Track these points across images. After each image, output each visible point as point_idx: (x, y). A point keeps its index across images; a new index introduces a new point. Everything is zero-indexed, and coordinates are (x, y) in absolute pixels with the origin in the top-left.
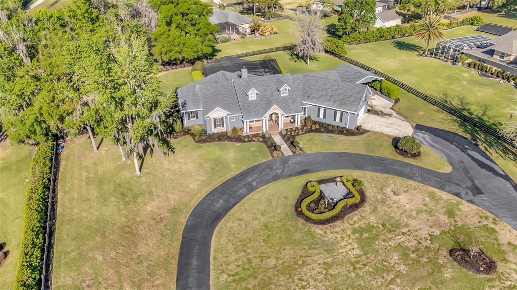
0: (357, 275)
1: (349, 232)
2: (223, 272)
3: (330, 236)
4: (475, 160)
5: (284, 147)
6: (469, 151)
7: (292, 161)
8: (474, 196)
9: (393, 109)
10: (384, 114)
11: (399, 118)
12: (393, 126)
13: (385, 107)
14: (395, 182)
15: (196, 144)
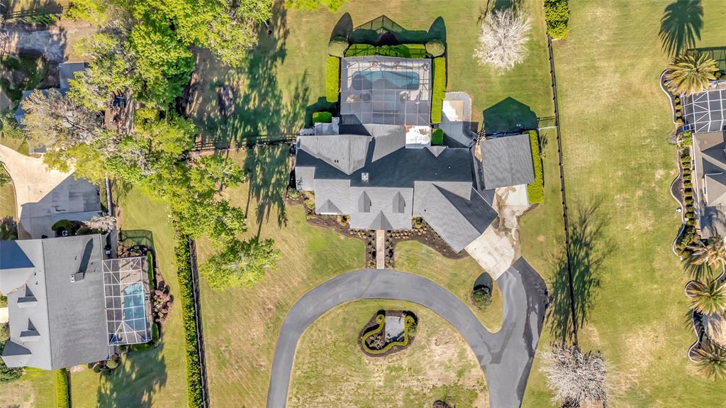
0: (373, 398)
1: (384, 368)
2: (299, 369)
3: (371, 367)
4: (527, 326)
5: (381, 255)
6: (533, 313)
7: (380, 278)
8: (491, 363)
9: (518, 221)
10: (502, 228)
11: (512, 240)
12: (495, 254)
13: (513, 213)
14: (445, 330)
15: (306, 223)
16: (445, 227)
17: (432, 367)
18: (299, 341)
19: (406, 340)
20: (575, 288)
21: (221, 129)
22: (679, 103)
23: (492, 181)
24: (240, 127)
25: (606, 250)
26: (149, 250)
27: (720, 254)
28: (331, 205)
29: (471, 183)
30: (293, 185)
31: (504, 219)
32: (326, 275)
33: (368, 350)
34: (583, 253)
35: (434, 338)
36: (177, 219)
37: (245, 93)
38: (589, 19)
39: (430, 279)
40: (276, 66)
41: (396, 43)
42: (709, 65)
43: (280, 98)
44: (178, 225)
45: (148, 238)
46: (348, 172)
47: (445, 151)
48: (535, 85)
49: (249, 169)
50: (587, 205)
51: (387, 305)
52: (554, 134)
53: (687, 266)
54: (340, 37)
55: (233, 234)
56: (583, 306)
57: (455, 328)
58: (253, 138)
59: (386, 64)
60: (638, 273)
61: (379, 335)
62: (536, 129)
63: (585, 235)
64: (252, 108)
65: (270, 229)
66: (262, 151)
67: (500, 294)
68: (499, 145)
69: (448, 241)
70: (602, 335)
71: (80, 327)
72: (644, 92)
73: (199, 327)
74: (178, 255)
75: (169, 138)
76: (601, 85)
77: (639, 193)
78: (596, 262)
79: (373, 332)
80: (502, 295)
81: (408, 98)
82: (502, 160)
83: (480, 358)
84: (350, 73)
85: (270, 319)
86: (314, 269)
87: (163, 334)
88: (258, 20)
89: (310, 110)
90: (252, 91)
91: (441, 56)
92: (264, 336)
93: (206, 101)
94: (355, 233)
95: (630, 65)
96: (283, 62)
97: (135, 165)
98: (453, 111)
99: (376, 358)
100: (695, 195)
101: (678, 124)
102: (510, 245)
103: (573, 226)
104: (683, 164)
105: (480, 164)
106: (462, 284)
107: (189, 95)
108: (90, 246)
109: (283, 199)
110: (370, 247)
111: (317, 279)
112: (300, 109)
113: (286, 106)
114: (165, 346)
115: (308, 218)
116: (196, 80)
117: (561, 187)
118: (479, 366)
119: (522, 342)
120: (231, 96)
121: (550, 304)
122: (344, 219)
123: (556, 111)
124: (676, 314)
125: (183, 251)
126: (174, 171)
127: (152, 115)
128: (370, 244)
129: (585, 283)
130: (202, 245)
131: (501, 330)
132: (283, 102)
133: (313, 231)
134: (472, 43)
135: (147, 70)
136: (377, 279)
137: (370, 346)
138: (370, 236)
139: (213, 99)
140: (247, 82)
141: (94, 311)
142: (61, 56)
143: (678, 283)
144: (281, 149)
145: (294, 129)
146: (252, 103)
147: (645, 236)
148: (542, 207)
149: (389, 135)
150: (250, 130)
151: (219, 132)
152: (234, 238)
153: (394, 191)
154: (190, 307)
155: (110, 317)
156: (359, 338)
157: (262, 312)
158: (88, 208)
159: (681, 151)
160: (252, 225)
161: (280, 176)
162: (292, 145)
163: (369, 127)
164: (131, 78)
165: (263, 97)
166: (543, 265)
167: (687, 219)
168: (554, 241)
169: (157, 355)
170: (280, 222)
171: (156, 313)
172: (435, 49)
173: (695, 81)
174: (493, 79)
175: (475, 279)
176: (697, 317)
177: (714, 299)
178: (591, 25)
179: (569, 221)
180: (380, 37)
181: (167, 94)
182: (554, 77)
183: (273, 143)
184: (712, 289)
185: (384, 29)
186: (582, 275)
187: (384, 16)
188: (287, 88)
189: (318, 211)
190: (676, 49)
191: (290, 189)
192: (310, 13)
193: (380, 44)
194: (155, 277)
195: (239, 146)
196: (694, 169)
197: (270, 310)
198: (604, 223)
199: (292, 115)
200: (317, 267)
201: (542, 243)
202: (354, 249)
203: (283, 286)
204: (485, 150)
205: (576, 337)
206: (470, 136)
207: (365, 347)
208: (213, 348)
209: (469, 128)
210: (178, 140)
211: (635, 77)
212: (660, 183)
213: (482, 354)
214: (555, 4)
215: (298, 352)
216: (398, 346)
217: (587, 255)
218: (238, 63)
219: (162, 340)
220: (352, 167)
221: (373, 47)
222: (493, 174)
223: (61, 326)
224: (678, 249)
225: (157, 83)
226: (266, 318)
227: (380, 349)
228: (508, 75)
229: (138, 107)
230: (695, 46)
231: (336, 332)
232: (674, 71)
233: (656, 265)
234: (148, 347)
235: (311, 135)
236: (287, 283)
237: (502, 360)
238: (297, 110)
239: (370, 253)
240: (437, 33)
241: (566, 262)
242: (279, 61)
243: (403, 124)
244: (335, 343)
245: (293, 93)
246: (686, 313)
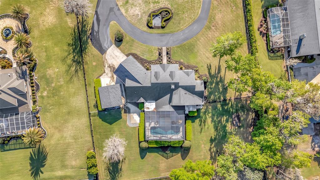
1: (161, 3)
3: (167, 3)
4: (99, 25)
5: (164, 53)
6: (96, 31)
7: (164, 43)
8: (114, 7)
9: (104, 71)
10: (111, 68)
11: (107, 62)
12: (114, 56)
13: (107, 75)
14: (135, 21)
15: (198, 66)
16: (136, 66)
17: (140, 4)
18: (200, 13)
19: (151, 16)
20: (79, 42)
21: (239, 107)
22: (38, 124)
23: (117, 87)
24: (230, 108)
25: (66, 59)
26: (270, 51)
27: (18, 58)
28: (188, 74)
29: (126, 86)
30: (205, 83)
31: (111, 72)
32: (189, 43)
33: (169, 10)
34: (76, 57)
35: (139, 17)
36: (257, 65)
37: (228, 124)
38: (78, 160)
39: (142, 43)
40: (214, 135)
41: (161, 147)
42: (26, 140)
43: (212, 121)
44: (257, 63)
45: (270, 56)
46: (180, 89)
47: (138, 100)
48: (100, 131)
49: (225, 89)
50: (75, 79)
51: (161, 31)
52: (91, 109)
53: (32, 54)
54: (186, 149)
55: (232, 58)
56: (75, 34)
57: (130, 22)
58: (224, 103)
59: (165, 138)
60: (52, 50)
61: (164, 17)
62: (99, 111)
63: (75, 66)
64: (224, 117)
65: (215, 62)
66: (219, 98)
67: (111, 38)
68: (114, 104)
69: (135, 60)
70: (66, 22)
71: (301, 14)
72: (53, 129)
73: (246, 17)
74: (256, 49)
75: (262, 100)
76: (71, 132)
77: (53, 85)
78: (70, 54)
79: (166, 18)
80: (110, 38)
81: (155, 123)
82: (113, 97)
83: (119, 9)
84: (181, 133)
85: (213, 22)
86: (194, 46)
87: (262, 12)
88: (224, 156)
89: (198, 116)
90: (225, 124)
91: (141, 142)
92: (216, 14)
93: (245, 119)
94: (176, 62)
95: (60, 140)
96: (211, 137)
97: (278, 87)
98: (135, 119)
99: (165, 7)
100: (29, 84)
101: (38, 115)
102: (107, 60)
103: (81, 69)
104: (35, 98)
105: (122, 95)
106: (128, 42)
107: (254, 122)
108: (298, 51)
109: (209, 76)
110: (169, 57)
111: (192, 41)
112: (203, 117)
113: (209, 117)
114: (261, 7)
115: (197, 69)
116: (251, 129)
117: (87, 87)
118: (119, 6)
119: (101, 18)
120: (234, 122)
121: (89, 34)
122: (181, 69)
123: (91, 119)
124: (35, 33)
125: (254, 51)
126: (260, 85)
127: (270, 112)
128: (169, 58)
129: (75, 45)
130: (245, 54)
131: (110, 22)
132: (210, 119)
133: (195, 63)
134: (128, 148)
135: (274, 130)
136: (165, 42)
137: (167, 12)
138: (169, 61)
139: (242, 121)
140: (227, 128)
141: (295, 21)
142: (314, 138)
143: (35, 46)
144: (211, 99)
145: (205, 108)
146: (225, 119)
147: (50, 66)
148: (95, 78)
149: (163, 106)
150: (225, 107)
151: (239, 106)
152: (231, 56)
153: (159, 81)
154: (250, 26)
155: (287, 19)
156: (173, 16)
157: (217, 25)
158: (299, 69)
159: (36, 104)
160: (223, 64)
161: (211, 87)
162: (206, 101)
163: (172, 109)
164: (281, 127)
165: (220, 122)
166: (93, 52)
167: (33, 74)
168: (88, 62)
169: (265, 3)
170: (210, 66)
171: (265, 22)
172: (144, 145)
173: (32, 133)
174: (118, 133)
175: (122, 44)
176: (26, 32)
177: (19, 39)
178: (77, 158)
179: (83, 72)
180: (168, 150)
181: (264, 121)
182: (92, 134)
183: (214, 101)
184: (21, 44)
185: (167, 153)
186: (76, 48)
187: (167, 159)
188: (209, 126)
189: (193, 71)
190: (40, 148)
191: (206, 80)
192: (200, 159)
193: (168, 147)
194: (267, 39)
195: (230, 100)
196: (31, 96)
197: (213, 26)
198: (67, 71)
199: (206, 114)
200: (193, 47)
201: (94, 62)
202: (177, 55)
203: (208, 37)
204: (120, 101)
205: (78, 21)
206: (127, 108)
207: (170, 11)
208: (239, 8)
209: (127, 111)
210: (258, 99)
211: (57, 135)
212: (45, 90)
213: (118, 11)
214: (93, 166)
215: (200, 8)
216: (155, 13)
217: (74, 57)
218: (232, 136)
219: (262, 10)
220: (179, 91)
221: (171, 145)
222: (117, 91)
223: (310, 13)
224: (36, 61)
225: (269, 125)
226: (215, 22)
227: (163, 11)
228: (112, 134)
229: (277, 115)
230: (32, 149)
231: (183, 18)
232: (41, 137)
233: (45, 54)
234: (269, 6)
235: (198, 105)
236: (206, 39)
237: (109, 9)
238: (204, 116)
239: (169, 54)
240: (143, 152)
241: (83, 54)
242: (213, 138)
243: (157, 111)
244: (184, 13)
245: (206, 124)
246: (31, 34)
